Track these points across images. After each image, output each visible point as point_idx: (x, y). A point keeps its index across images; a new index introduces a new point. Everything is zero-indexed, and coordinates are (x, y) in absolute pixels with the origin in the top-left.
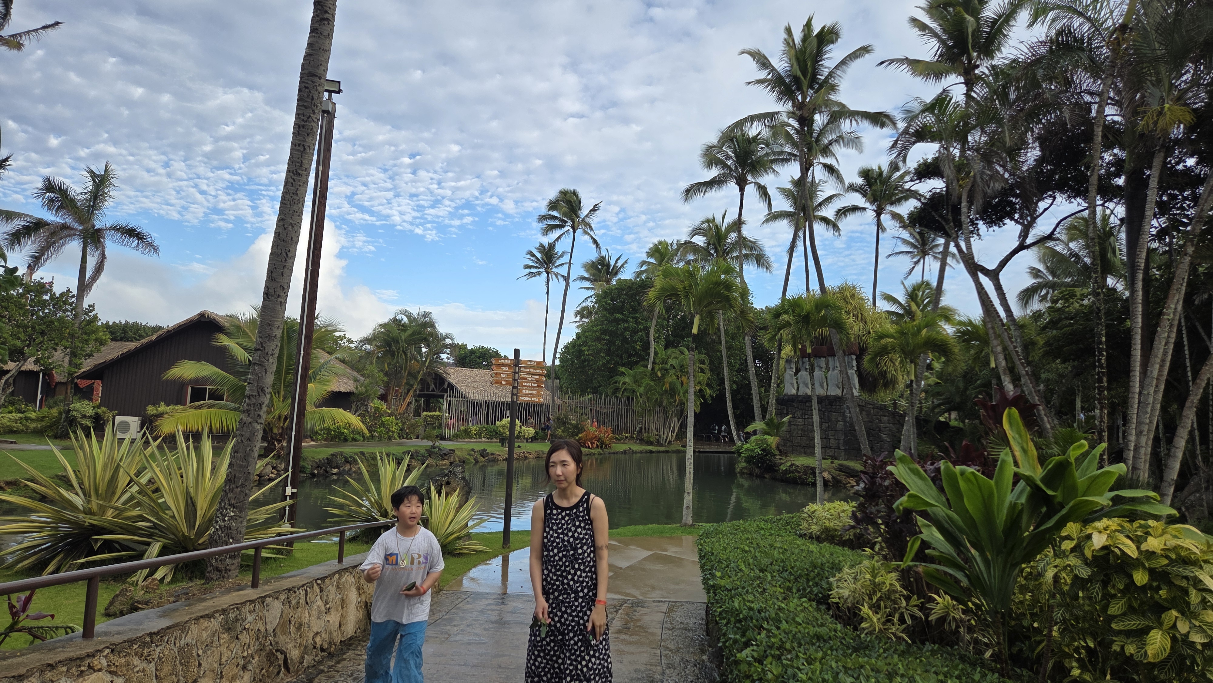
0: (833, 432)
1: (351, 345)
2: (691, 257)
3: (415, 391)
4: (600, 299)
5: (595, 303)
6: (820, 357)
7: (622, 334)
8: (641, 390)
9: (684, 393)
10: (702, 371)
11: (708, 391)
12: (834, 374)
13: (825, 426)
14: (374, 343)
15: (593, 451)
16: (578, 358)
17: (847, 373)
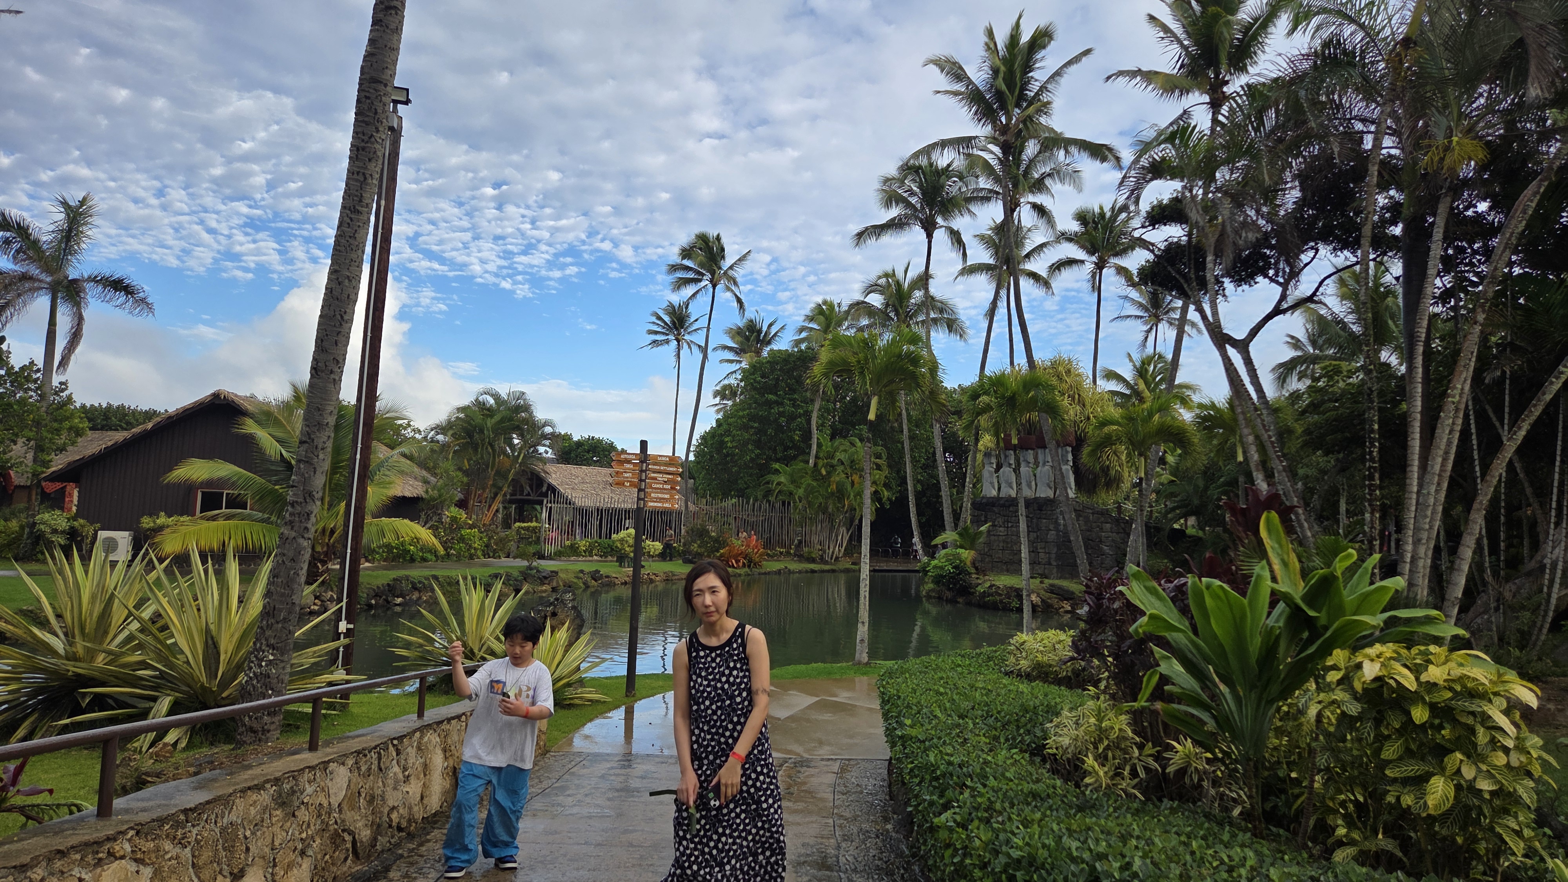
0: (1043, 544)
1: (417, 436)
2: (865, 322)
3: (505, 495)
4: (747, 375)
5: (741, 381)
6: (1027, 449)
7: (776, 420)
8: (801, 492)
9: (855, 496)
10: (879, 467)
11: (886, 493)
12: (1044, 471)
13: (1033, 535)
14: (450, 432)
15: (738, 571)
16: (719, 451)
17: (1061, 469)
